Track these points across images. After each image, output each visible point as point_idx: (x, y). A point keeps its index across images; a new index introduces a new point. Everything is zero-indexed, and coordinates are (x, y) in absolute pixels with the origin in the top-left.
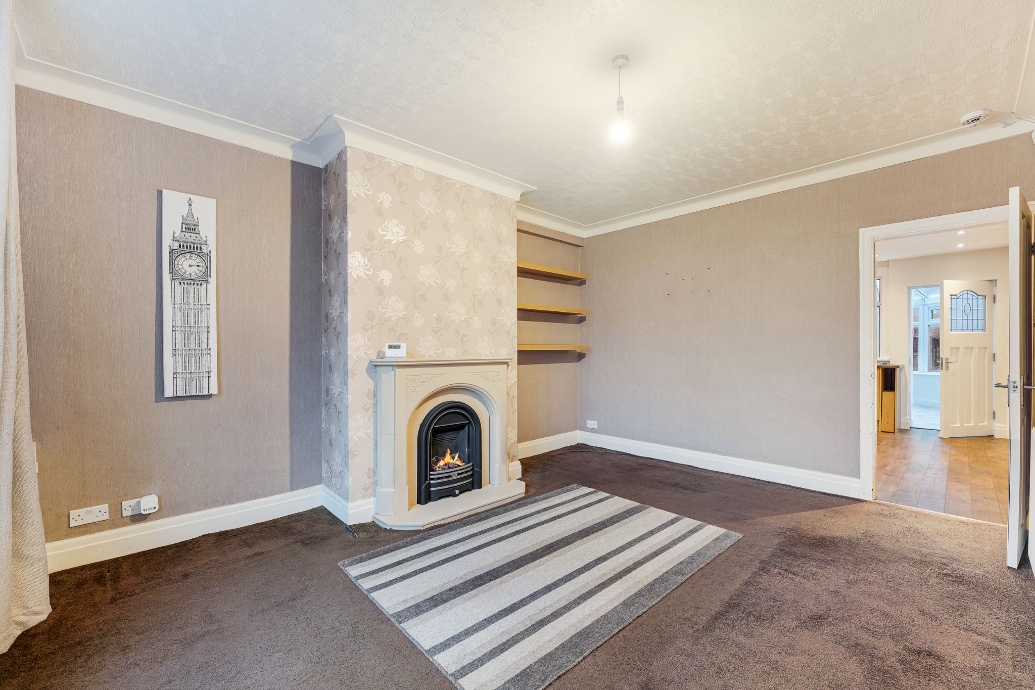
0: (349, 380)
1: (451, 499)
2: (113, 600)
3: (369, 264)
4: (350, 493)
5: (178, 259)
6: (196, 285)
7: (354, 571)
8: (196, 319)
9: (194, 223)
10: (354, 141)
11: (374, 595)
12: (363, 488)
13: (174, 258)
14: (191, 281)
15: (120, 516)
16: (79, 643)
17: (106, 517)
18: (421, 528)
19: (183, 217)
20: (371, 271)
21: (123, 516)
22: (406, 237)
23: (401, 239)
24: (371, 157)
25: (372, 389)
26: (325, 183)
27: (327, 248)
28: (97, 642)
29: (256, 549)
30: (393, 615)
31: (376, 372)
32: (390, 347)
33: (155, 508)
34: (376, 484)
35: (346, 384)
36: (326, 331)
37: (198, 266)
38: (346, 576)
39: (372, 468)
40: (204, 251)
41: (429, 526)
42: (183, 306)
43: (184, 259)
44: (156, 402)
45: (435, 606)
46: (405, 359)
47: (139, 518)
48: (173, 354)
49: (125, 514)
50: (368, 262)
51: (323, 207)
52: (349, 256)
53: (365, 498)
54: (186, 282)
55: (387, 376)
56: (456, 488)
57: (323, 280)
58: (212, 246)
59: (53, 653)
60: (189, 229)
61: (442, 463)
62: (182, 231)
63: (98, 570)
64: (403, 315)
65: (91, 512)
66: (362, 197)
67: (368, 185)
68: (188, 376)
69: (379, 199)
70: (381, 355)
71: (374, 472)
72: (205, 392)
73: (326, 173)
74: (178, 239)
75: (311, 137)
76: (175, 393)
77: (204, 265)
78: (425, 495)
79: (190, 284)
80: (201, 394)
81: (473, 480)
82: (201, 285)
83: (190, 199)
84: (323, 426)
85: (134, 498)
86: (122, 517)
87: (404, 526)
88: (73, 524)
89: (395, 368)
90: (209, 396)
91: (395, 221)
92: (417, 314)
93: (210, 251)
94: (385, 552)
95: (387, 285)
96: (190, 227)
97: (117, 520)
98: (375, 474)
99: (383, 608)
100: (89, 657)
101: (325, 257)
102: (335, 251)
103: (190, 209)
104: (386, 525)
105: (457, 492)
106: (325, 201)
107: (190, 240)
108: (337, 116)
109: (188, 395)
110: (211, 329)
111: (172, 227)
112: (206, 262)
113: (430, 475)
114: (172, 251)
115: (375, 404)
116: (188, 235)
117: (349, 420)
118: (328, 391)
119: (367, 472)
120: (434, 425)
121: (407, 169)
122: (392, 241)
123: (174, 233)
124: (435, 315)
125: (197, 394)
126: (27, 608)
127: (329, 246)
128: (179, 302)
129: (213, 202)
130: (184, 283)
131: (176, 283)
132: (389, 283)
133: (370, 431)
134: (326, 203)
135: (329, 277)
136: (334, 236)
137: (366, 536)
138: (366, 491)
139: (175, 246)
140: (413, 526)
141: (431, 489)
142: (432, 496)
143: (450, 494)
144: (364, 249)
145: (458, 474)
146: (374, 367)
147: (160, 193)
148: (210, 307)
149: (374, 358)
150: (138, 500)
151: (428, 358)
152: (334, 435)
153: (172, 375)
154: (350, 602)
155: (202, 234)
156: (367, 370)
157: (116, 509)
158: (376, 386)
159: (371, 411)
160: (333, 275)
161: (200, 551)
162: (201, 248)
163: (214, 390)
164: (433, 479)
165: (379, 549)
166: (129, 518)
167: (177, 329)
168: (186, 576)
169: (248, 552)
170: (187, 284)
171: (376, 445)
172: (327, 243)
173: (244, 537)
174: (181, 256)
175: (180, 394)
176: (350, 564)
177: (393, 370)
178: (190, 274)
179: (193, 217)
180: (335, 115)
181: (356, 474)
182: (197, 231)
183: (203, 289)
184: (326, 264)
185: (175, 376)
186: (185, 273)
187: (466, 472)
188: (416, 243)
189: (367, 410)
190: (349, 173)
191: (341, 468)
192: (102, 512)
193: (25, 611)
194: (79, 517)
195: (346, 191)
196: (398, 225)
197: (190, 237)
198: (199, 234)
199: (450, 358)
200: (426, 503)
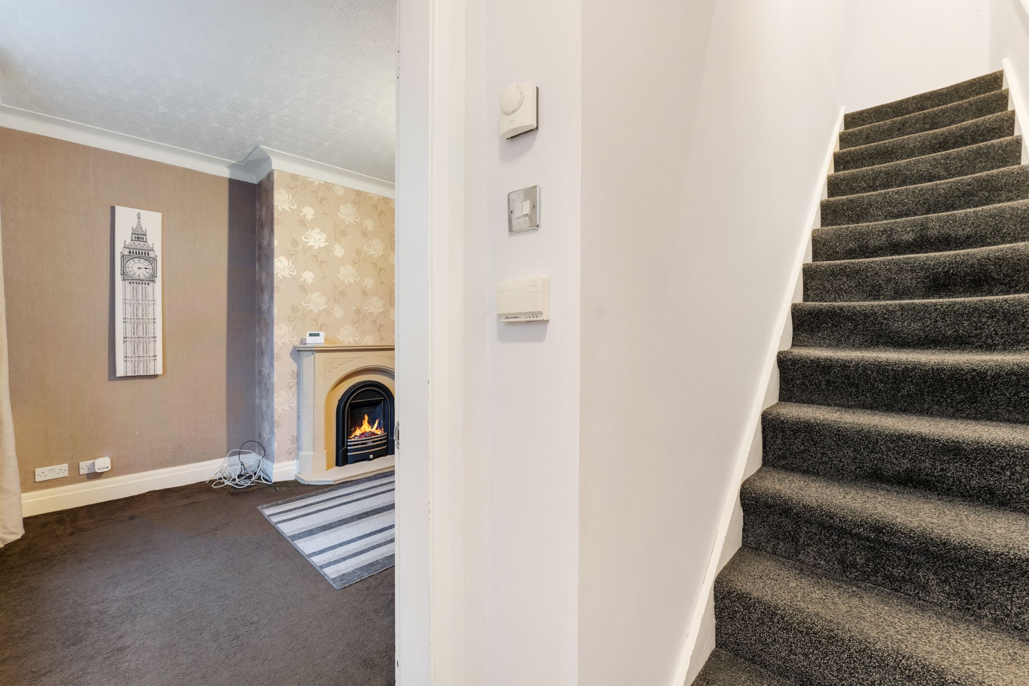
0: (275, 363)
1: (366, 462)
2: (72, 534)
3: (293, 266)
4: (275, 455)
5: (128, 262)
6: (143, 284)
7: (267, 512)
8: (144, 312)
9: (142, 233)
10: (280, 165)
11: (279, 525)
12: (287, 452)
13: (125, 262)
14: (140, 281)
15: (78, 474)
16: (45, 558)
17: (66, 474)
18: (333, 483)
19: (133, 228)
20: (295, 272)
21: (81, 474)
22: (327, 243)
23: (322, 245)
24: (295, 177)
25: (296, 369)
26: (259, 197)
27: (260, 251)
28: (59, 557)
29: (193, 500)
30: (289, 537)
31: (299, 356)
32: (311, 335)
33: (108, 467)
34: (299, 449)
35: (272, 366)
36: (259, 322)
37: (146, 268)
38: (262, 515)
39: (295, 435)
40: (151, 256)
41: (341, 481)
42: (132, 302)
43: (133, 263)
44: (109, 380)
45: (324, 530)
46: (323, 345)
47: (94, 476)
48: (124, 341)
49: (82, 472)
50: (292, 264)
51: (257, 217)
52: (276, 260)
53: (288, 460)
54: (135, 282)
55: (308, 360)
56: (371, 453)
57: (257, 279)
58: (158, 252)
59: (25, 564)
60: (138, 238)
61: (358, 432)
62: (132, 240)
63: (59, 516)
64: (324, 308)
65: (53, 470)
66: (287, 211)
67: (292, 201)
68: (137, 359)
69: (303, 212)
70: (303, 341)
71: (297, 439)
72: (152, 373)
73: (260, 188)
74: (128, 246)
75: (245, 159)
76: (125, 373)
77: (151, 268)
78: (342, 459)
79: (139, 283)
80: (148, 374)
81: (387, 447)
82: (148, 284)
83: (139, 214)
84: (257, 402)
85: (90, 460)
86: (79, 475)
87: (319, 481)
88: (38, 479)
89: (314, 352)
90: (155, 376)
91: (317, 230)
92: (337, 307)
93: (156, 256)
94: (298, 499)
95: (310, 284)
96: (139, 236)
97: (75, 477)
98: (298, 440)
99: (284, 533)
100: (53, 565)
101: (259, 259)
102: (266, 255)
103: (139, 222)
104: (304, 481)
105: (371, 456)
106: (259, 212)
107: (139, 247)
108: (263, 147)
109: (137, 375)
110: (156, 321)
111: (123, 237)
112: (153, 265)
113: (347, 442)
114: (123, 256)
115: (299, 383)
116: (137, 243)
117: (275, 395)
118: (260, 373)
119: (291, 439)
120: (351, 400)
121: (328, 186)
122: (314, 246)
123: (125, 241)
124: (354, 308)
125: (144, 374)
126: (5, 528)
127: (261, 250)
128: (129, 298)
129: (160, 214)
130: (133, 283)
131: (126, 283)
132: (312, 282)
133: (294, 405)
134: (259, 214)
135: (261, 277)
136: (265, 242)
137: (286, 490)
138: (290, 454)
139: (126, 252)
140: (327, 481)
141: (349, 454)
142: (349, 459)
143: (365, 458)
144: (289, 254)
145: (373, 442)
146: (298, 352)
147: (113, 209)
148: (156, 302)
149: (297, 344)
150: (93, 461)
151: (347, 344)
152: (264, 409)
153: (123, 359)
154: (260, 530)
155: (150, 242)
156: (291, 354)
157: (74, 468)
158: (299, 368)
159: (294, 389)
160: (264, 275)
161: (146, 502)
162: (148, 253)
163: (159, 371)
164: (350, 446)
165: (293, 498)
166: (85, 476)
167: (127, 320)
168: (132, 518)
169: (186, 501)
170: (136, 283)
171: (299, 417)
172: (260, 248)
173: (184, 492)
174: (131, 260)
175: (129, 374)
176: (266, 508)
177: (313, 354)
178: (139, 276)
179: (141, 228)
180: (261, 146)
181: (280, 441)
182: (145, 240)
183: (150, 288)
184: (259, 265)
185: (125, 360)
186: (134, 274)
187: (380, 440)
188: (336, 248)
189: (291, 387)
190: (275, 192)
191: (269, 436)
192: (63, 471)
193: (5, 531)
194: (43, 473)
195: (273, 206)
196: (320, 233)
197: (139, 245)
198: (146, 242)
199: (368, 344)
200: (343, 464)
